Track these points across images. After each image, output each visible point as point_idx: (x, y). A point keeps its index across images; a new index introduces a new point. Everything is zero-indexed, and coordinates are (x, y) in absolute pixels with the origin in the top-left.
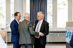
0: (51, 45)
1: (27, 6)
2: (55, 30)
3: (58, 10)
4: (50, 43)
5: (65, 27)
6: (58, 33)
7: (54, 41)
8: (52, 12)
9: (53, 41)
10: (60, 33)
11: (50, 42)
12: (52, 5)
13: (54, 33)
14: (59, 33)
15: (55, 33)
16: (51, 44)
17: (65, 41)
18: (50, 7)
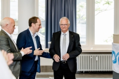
0: (84, 77)
1: (39, 4)
2: (92, 49)
3: (96, 13)
4: (82, 73)
5: (111, 44)
6: (96, 55)
7: (89, 70)
8: (85, 16)
9: (87, 70)
10: (100, 55)
11: (81, 70)
12: (86, 4)
13: (89, 55)
14: (98, 55)
15: (91, 55)
16: (84, 74)
17: (110, 70)
18: (81, 6)
